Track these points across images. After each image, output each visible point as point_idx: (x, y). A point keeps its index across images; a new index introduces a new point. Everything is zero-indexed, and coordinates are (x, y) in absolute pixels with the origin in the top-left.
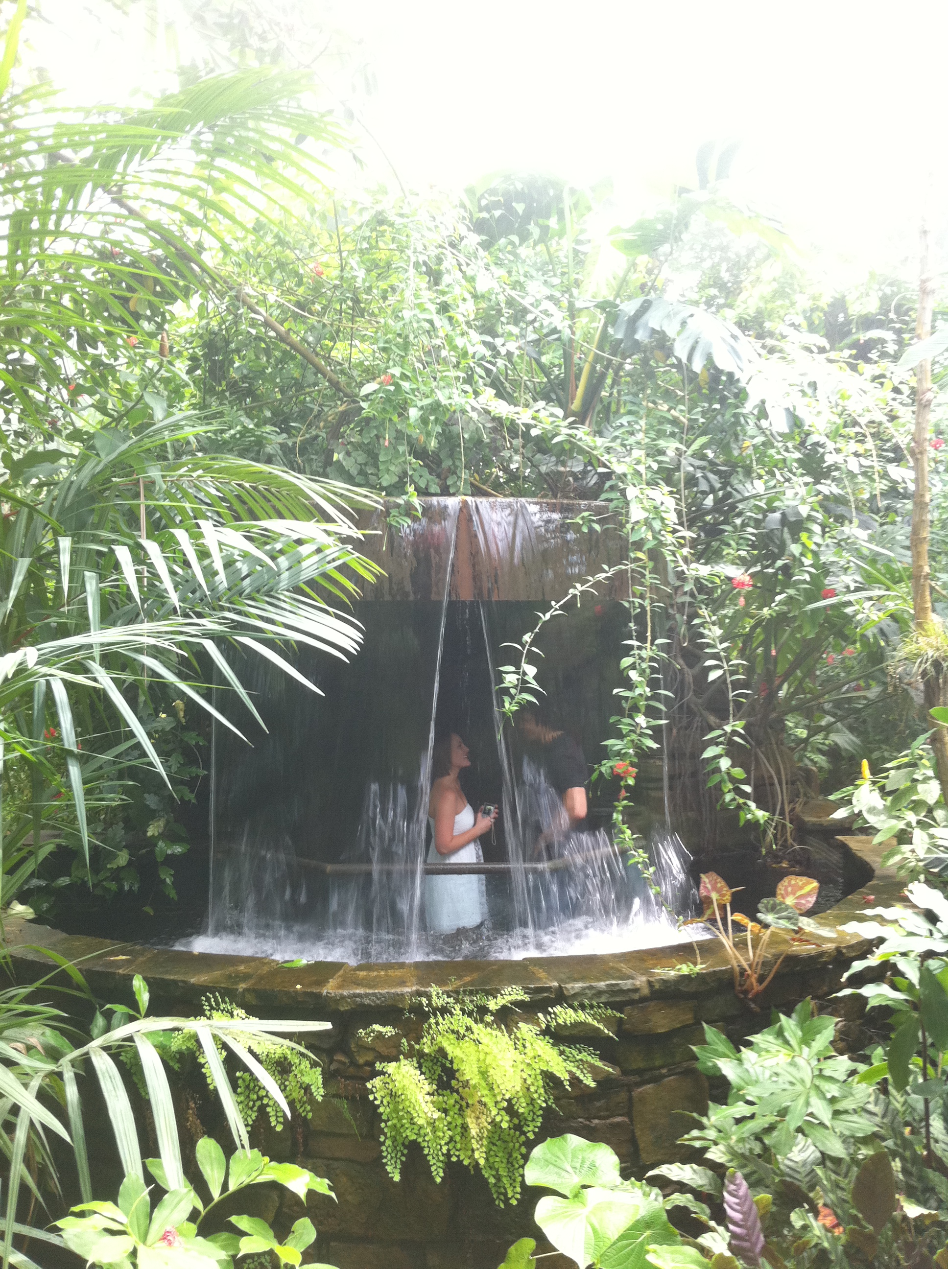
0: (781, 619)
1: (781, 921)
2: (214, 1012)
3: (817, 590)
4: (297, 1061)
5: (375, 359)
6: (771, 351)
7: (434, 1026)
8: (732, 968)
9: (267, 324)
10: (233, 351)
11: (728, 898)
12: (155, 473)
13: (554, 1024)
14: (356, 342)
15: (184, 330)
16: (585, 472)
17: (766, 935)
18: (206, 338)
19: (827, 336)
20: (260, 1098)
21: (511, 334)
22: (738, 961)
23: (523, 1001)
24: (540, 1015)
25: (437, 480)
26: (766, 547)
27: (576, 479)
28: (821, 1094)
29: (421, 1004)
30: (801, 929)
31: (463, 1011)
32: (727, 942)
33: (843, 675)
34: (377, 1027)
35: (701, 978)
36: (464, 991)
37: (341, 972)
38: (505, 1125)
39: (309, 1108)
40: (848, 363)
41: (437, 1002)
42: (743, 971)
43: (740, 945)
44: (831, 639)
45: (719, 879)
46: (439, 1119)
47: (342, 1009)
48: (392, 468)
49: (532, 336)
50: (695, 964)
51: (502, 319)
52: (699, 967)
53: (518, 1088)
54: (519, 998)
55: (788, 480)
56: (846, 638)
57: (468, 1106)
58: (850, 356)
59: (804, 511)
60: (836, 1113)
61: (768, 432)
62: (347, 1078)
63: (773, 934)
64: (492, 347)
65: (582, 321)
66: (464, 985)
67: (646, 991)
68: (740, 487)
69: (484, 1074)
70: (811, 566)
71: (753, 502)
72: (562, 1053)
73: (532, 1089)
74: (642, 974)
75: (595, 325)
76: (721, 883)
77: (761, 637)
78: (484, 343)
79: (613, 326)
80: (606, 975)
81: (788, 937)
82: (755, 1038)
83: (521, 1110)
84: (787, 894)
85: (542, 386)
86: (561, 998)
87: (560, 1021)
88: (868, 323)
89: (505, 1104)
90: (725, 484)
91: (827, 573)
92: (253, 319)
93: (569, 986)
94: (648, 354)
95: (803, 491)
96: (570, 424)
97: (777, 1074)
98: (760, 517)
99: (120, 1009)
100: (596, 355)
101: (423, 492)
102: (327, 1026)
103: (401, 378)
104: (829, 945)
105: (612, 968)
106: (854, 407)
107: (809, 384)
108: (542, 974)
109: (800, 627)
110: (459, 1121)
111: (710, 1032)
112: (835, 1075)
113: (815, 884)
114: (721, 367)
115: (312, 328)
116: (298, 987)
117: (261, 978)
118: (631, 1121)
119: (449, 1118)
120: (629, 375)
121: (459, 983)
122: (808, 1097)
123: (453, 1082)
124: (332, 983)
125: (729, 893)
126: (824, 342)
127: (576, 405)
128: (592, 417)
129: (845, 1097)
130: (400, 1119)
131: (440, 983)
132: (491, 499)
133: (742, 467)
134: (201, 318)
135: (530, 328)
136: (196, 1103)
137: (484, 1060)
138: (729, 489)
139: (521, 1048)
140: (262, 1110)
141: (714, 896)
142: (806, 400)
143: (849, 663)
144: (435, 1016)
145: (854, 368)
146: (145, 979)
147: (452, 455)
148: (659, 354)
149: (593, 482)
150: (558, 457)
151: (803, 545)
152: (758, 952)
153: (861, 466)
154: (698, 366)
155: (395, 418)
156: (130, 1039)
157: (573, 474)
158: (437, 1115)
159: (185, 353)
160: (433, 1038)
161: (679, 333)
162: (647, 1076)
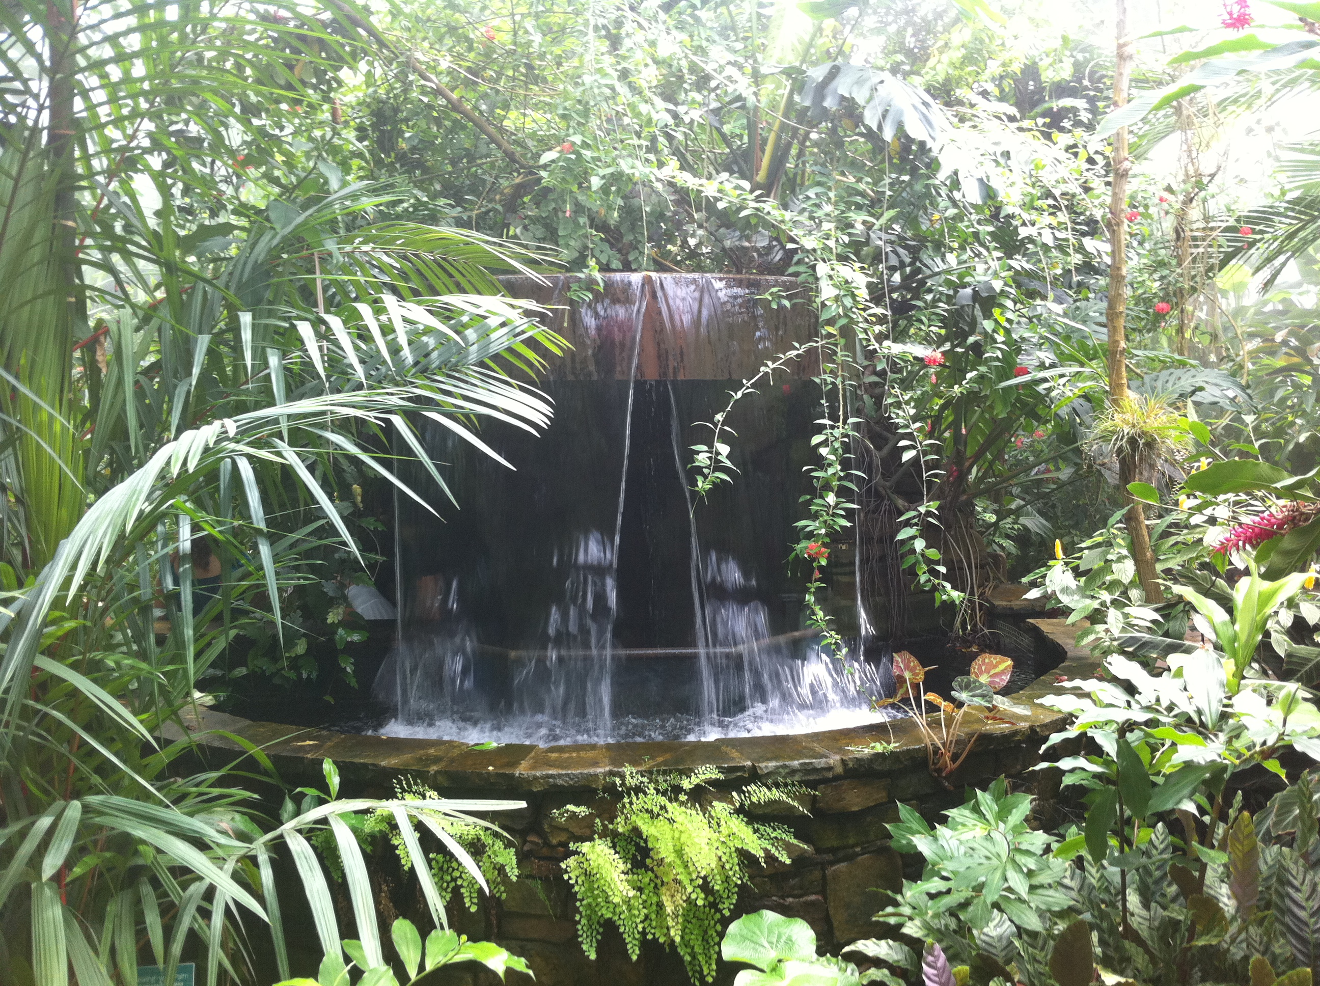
0: (971, 398)
1: (975, 699)
2: (407, 795)
3: (1009, 368)
4: (491, 842)
5: (550, 127)
6: (962, 120)
7: (628, 806)
8: (926, 746)
9: (438, 92)
10: (402, 121)
11: (921, 677)
12: (331, 245)
13: (747, 803)
14: (528, 112)
15: (350, 99)
16: (769, 248)
17: (959, 714)
18: (374, 107)
19: (1017, 105)
20: (454, 880)
21: (694, 101)
22: (932, 740)
23: (717, 780)
24: (734, 794)
25: (618, 256)
26: (956, 325)
27: (760, 255)
28: (1018, 867)
29: (614, 784)
30: (995, 707)
31: (658, 791)
32: (921, 720)
33: (1031, 459)
34: (571, 807)
35: (893, 756)
36: (658, 771)
37: (533, 754)
38: (700, 902)
39: (503, 889)
40: (1042, 132)
41: (631, 782)
42: (936, 750)
43: (934, 724)
44: (1022, 419)
45: (913, 658)
46: (634, 897)
47: (535, 790)
48: (572, 243)
49: (714, 105)
50: (889, 743)
51: (685, 85)
52: (892, 745)
53: (713, 865)
54: (713, 776)
55: (978, 255)
56: (1038, 418)
57: (663, 883)
58: (1044, 125)
59: (998, 285)
60: (1032, 888)
61: (961, 204)
62: (540, 858)
63: (965, 713)
64: (675, 116)
65: (768, 87)
66: (658, 765)
67: (839, 770)
68: (929, 262)
69: (679, 853)
70: (1003, 343)
71: (943, 277)
72: (756, 831)
73: (727, 866)
74: (836, 753)
75: (780, 92)
76: (914, 662)
77: (951, 419)
78: (668, 110)
79: (800, 93)
80: (799, 754)
81: (981, 716)
82: (953, 813)
83: (717, 888)
84: (981, 673)
85: (724, 157)
86: (754, 776)
87: (754, 799)
88: (1061, 90)
89: (700, 881)
90: (915, 259)
91: (1019, 351)
92: (422, 86)
93: (763, 765)
94: (836, 122)
95: (994, 265)
96: (757, 197)
97: (973, 849)
98: (951, 292)
99: (311, 792)
100: (782, 123)
101: (605, 268)
102: (523, 804)
103: (582, 147)
104: (1023, 724)
105: (805, 748)
106: (1048, 178)
107: (1002, 154)
108: (735, 754)
109: (991, 407)
110: (655, 899)
111: (904, 810)
112: (1032, 849)
113: (1009, 662)
114: (912, 136)
115: (484, 96)
116: (491, 768)
117: (452, 760)
118: (825, 898)
119: (644, 897)
120: (816, 144)
121: (652, 763)
122: (1005, 870)
123: (648, 861)
124: (524, 764)
125: (922, 672)
126: (1013, 111)
127: (761, 177)
128: (777, 190)
129: (1041, 870)
130: (595, 898)
131: (634, 763)
132: (674, 275)
133: (931, 242)
134: (368, 86)
135: (713, 95)
136: (388, 886)
137: (679, 839)
138: (918, 264)
139: (716, 827)
140: (456, 891)
141: (907, 675)
142: (1000, 169)
143: (1039, 447)
144: (629, 795)
145: (1048, 136)
146: (335, 762)
147: (633, 228)
148: (846, 122)
149: (778, 258)
150: (743, 231)
151: (996, 321)
152: (951, 730)
153: (1056, 238)
154: (888, 135)
155: (575, 188)
156: (324, 821)
157: (757, 250)
158: (632, 893)
159: (352, 123)
160: (627, 818)
161: (868, 102)
162: (841, 854)
